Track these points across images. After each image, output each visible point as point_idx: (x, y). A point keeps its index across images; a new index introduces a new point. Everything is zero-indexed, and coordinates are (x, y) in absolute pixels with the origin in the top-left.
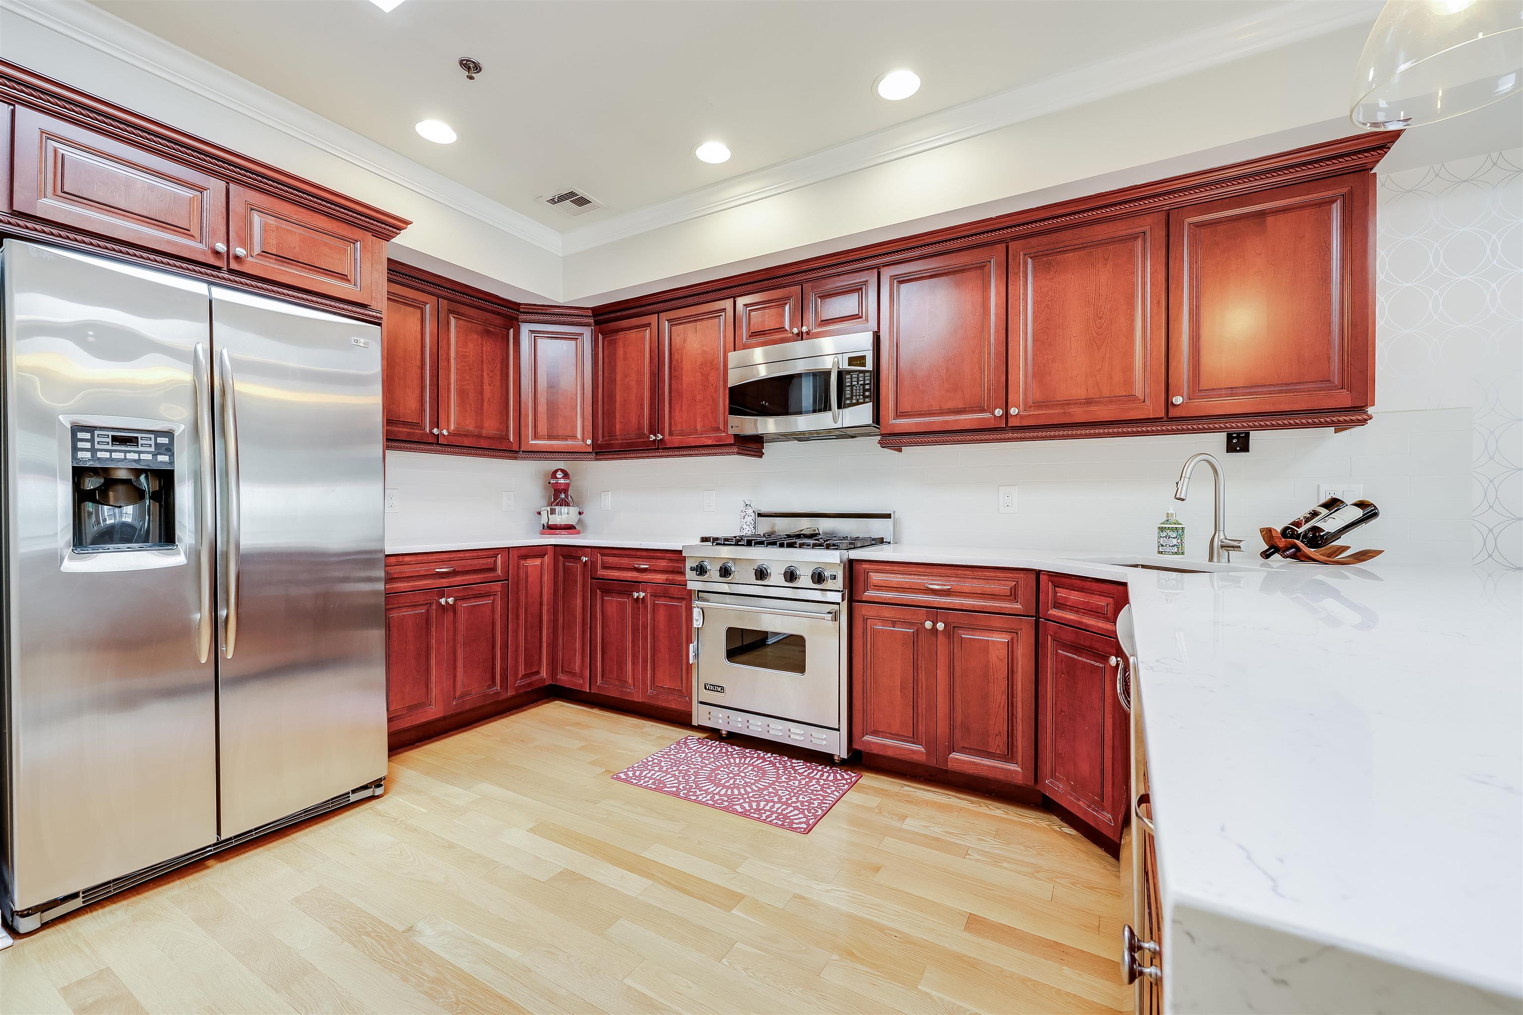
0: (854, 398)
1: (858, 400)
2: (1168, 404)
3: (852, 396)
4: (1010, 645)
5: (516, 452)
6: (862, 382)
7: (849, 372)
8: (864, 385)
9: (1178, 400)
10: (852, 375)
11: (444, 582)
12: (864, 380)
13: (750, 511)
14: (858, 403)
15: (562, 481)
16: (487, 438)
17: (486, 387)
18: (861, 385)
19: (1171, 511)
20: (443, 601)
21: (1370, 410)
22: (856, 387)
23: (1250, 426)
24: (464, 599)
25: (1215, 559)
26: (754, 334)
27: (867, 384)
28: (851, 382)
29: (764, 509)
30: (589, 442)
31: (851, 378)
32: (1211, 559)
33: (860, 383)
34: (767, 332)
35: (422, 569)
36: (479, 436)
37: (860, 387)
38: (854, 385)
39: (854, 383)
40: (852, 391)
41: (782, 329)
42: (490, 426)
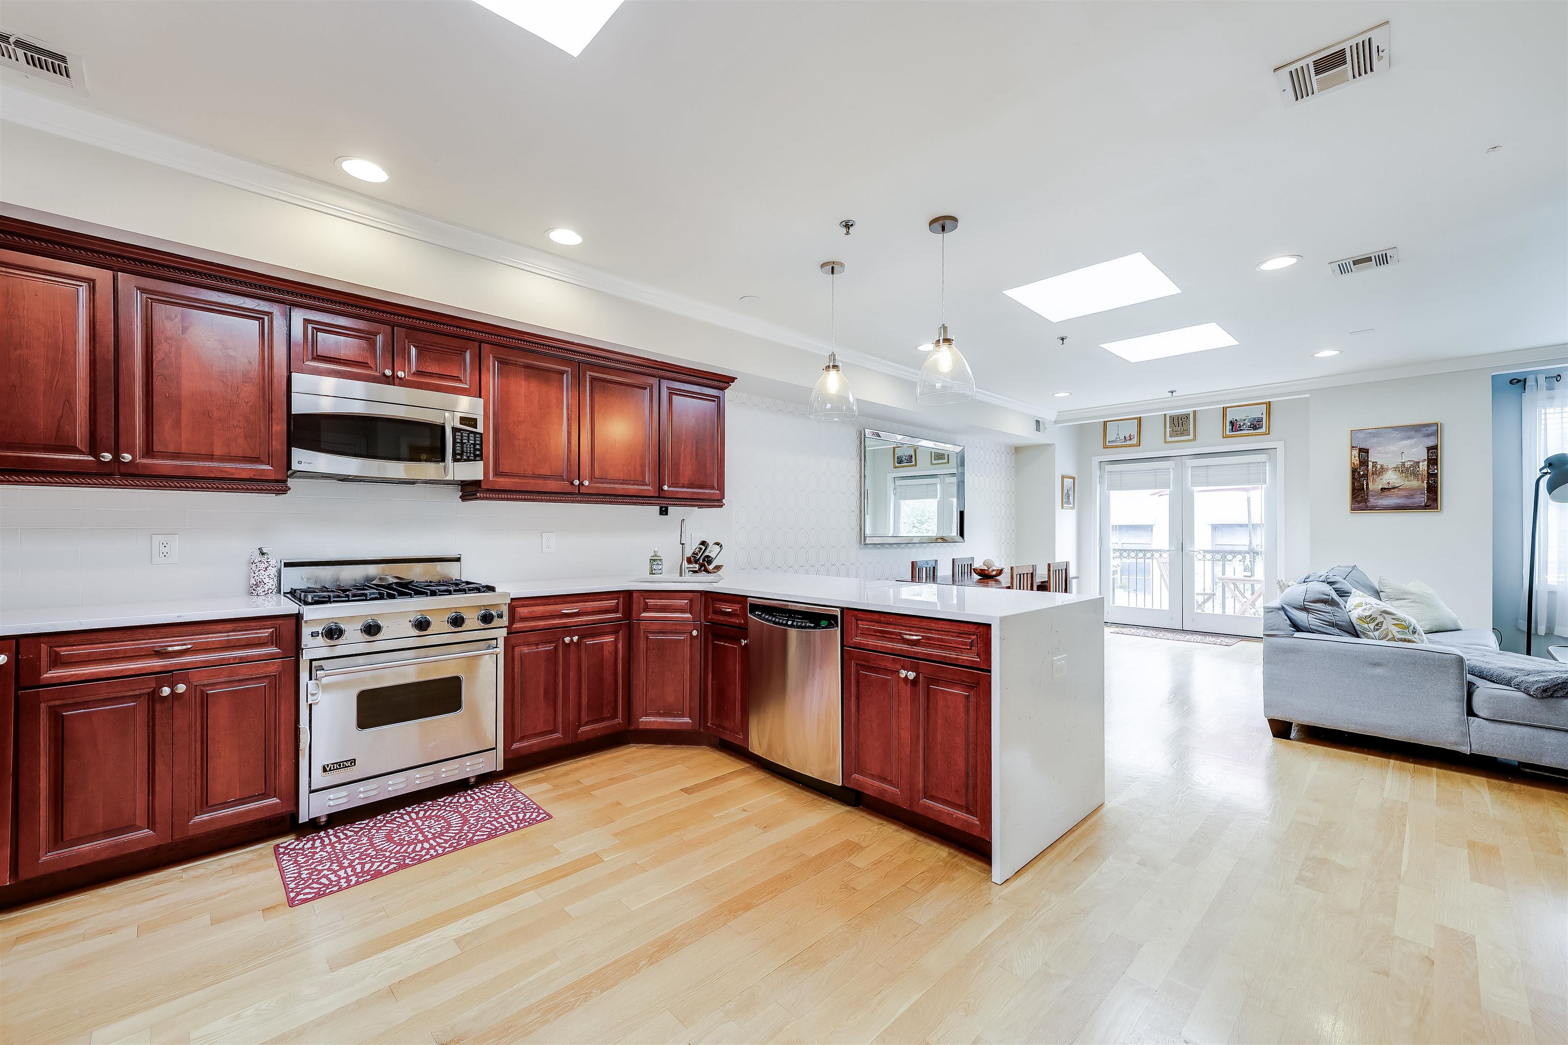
0: (465, 454)
1: (468, 457)
2: (660, 489)
3: (462, 452)
4: (616, 642)
6: (473, 442)
7: (459, 430)
8: (474, 444)
9: (666, 488)
10: (462, 433)
12: (475, 441)
14: (468, 460)
18: (472, 444)
19: (656, 550)
21: (724, 501)
22: (467, 445)
23: (668, 504)
25: (683, 575)
26: (319, 357)
27: (478, 444)
28: (462, 440)
31: (462, 436)
32: (681, 575)
33: (470, 442)
34: (342, 361)
37: (470, 445)
38: (465, 443)
39: (464, 441)
40: (462, 447)
41: (366, 365)
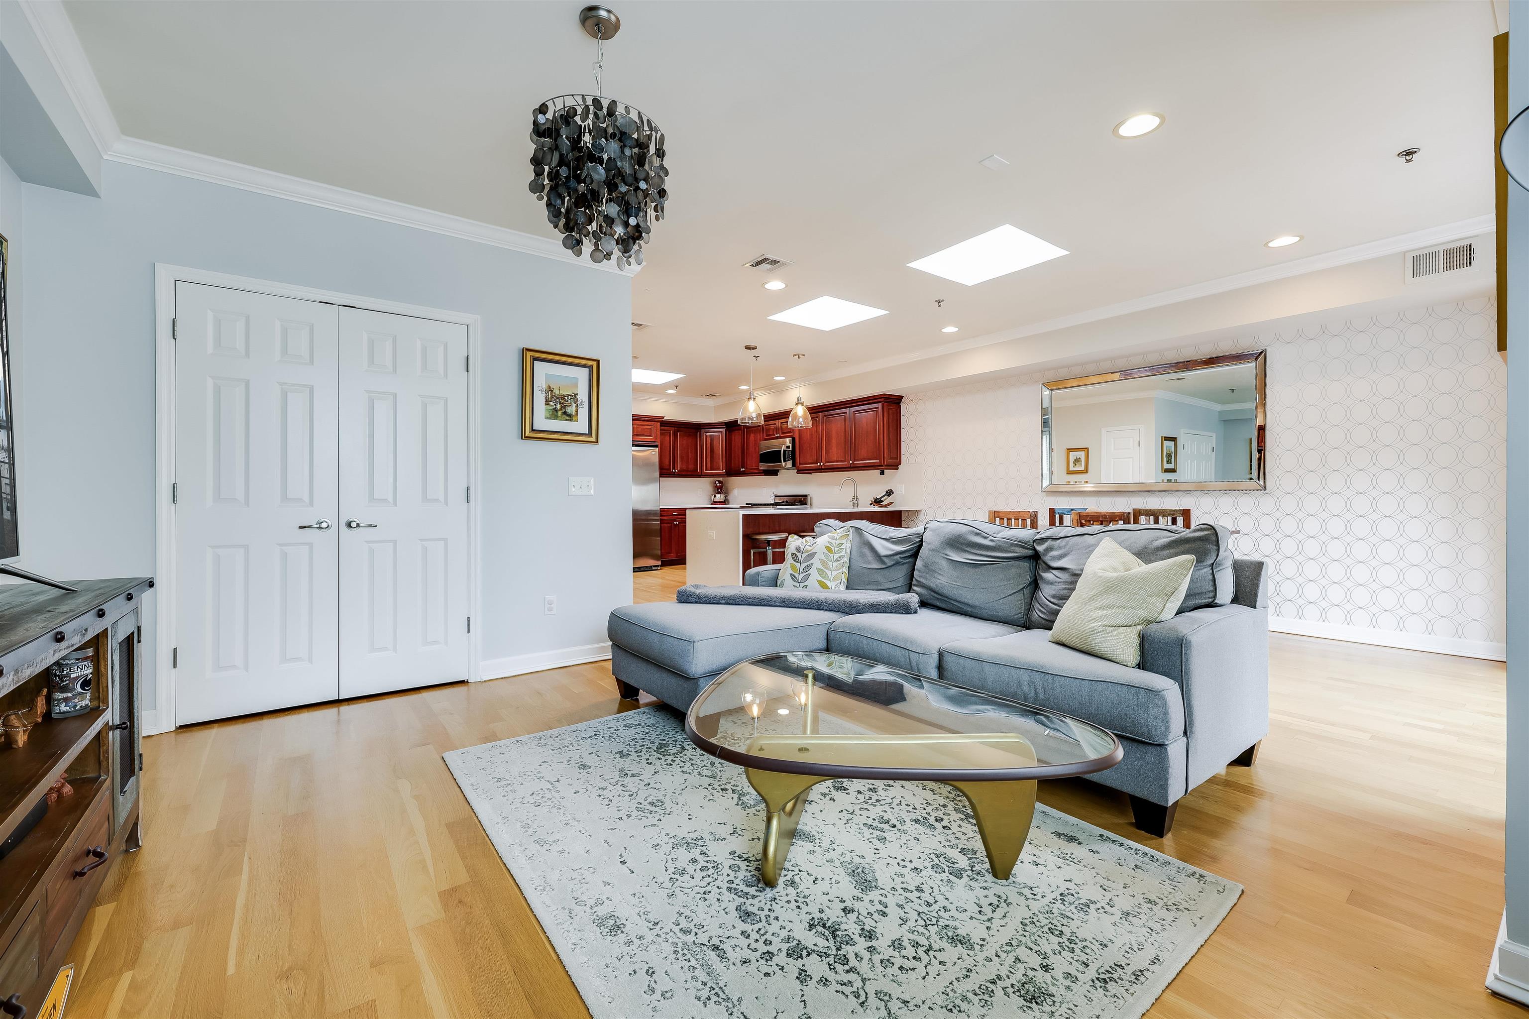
2: (850, 463)
5: (701, 475)
7: (787, 450)
9: (852, 462)
11: (675, 517)
13: (773, 495)
15: (718, 485)
16: (690, 471)
17: (690, 454)
20: (675, 523)
24: (681, 523)
29: (779, 494)
30: (724, 471)
35: (669, 513)
36: (688, 471)
42: (691, 467)
